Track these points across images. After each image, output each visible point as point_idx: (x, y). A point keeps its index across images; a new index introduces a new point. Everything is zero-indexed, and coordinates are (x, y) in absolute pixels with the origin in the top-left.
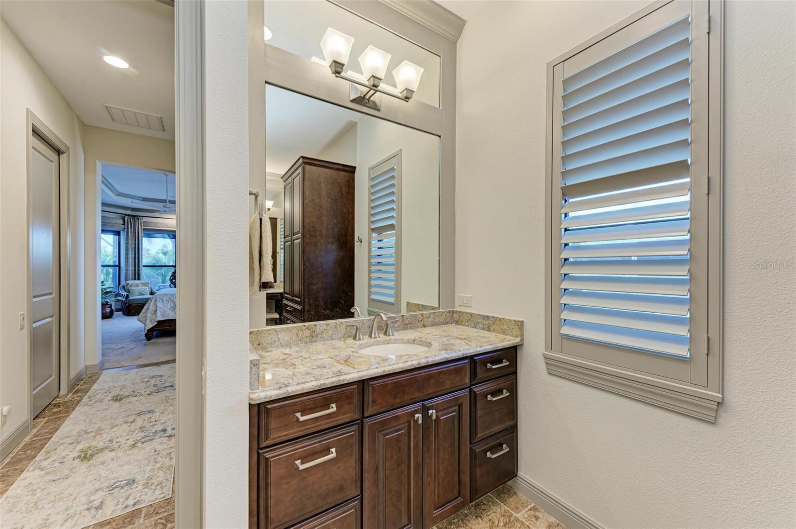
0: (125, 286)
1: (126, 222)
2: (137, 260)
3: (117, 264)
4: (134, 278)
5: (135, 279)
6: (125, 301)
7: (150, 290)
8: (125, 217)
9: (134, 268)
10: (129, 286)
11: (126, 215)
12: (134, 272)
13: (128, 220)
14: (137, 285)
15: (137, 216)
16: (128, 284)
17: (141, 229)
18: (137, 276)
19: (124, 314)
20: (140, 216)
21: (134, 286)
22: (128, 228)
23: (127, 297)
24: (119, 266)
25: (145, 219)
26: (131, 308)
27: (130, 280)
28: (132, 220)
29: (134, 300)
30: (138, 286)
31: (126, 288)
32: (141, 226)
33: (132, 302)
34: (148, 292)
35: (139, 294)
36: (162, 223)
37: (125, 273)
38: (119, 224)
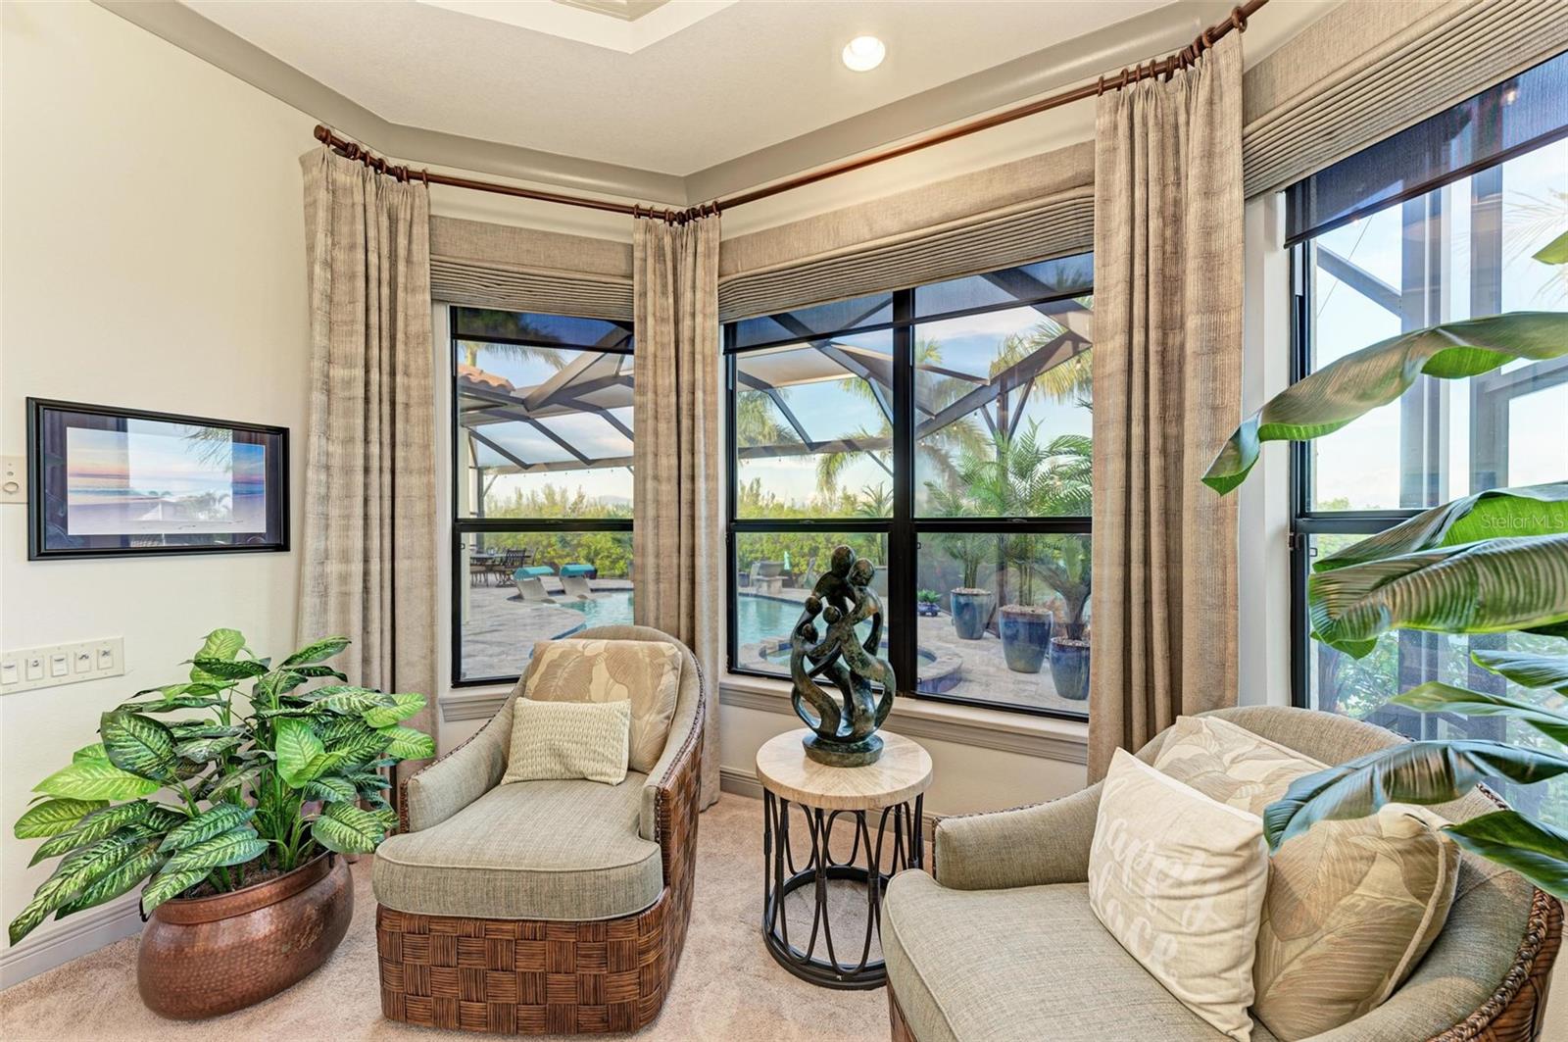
9: (673, 540)
13: (644, 246)
17: (709, 293)
18: (684, 588)
22: (644, 292)
35: (550, 764)
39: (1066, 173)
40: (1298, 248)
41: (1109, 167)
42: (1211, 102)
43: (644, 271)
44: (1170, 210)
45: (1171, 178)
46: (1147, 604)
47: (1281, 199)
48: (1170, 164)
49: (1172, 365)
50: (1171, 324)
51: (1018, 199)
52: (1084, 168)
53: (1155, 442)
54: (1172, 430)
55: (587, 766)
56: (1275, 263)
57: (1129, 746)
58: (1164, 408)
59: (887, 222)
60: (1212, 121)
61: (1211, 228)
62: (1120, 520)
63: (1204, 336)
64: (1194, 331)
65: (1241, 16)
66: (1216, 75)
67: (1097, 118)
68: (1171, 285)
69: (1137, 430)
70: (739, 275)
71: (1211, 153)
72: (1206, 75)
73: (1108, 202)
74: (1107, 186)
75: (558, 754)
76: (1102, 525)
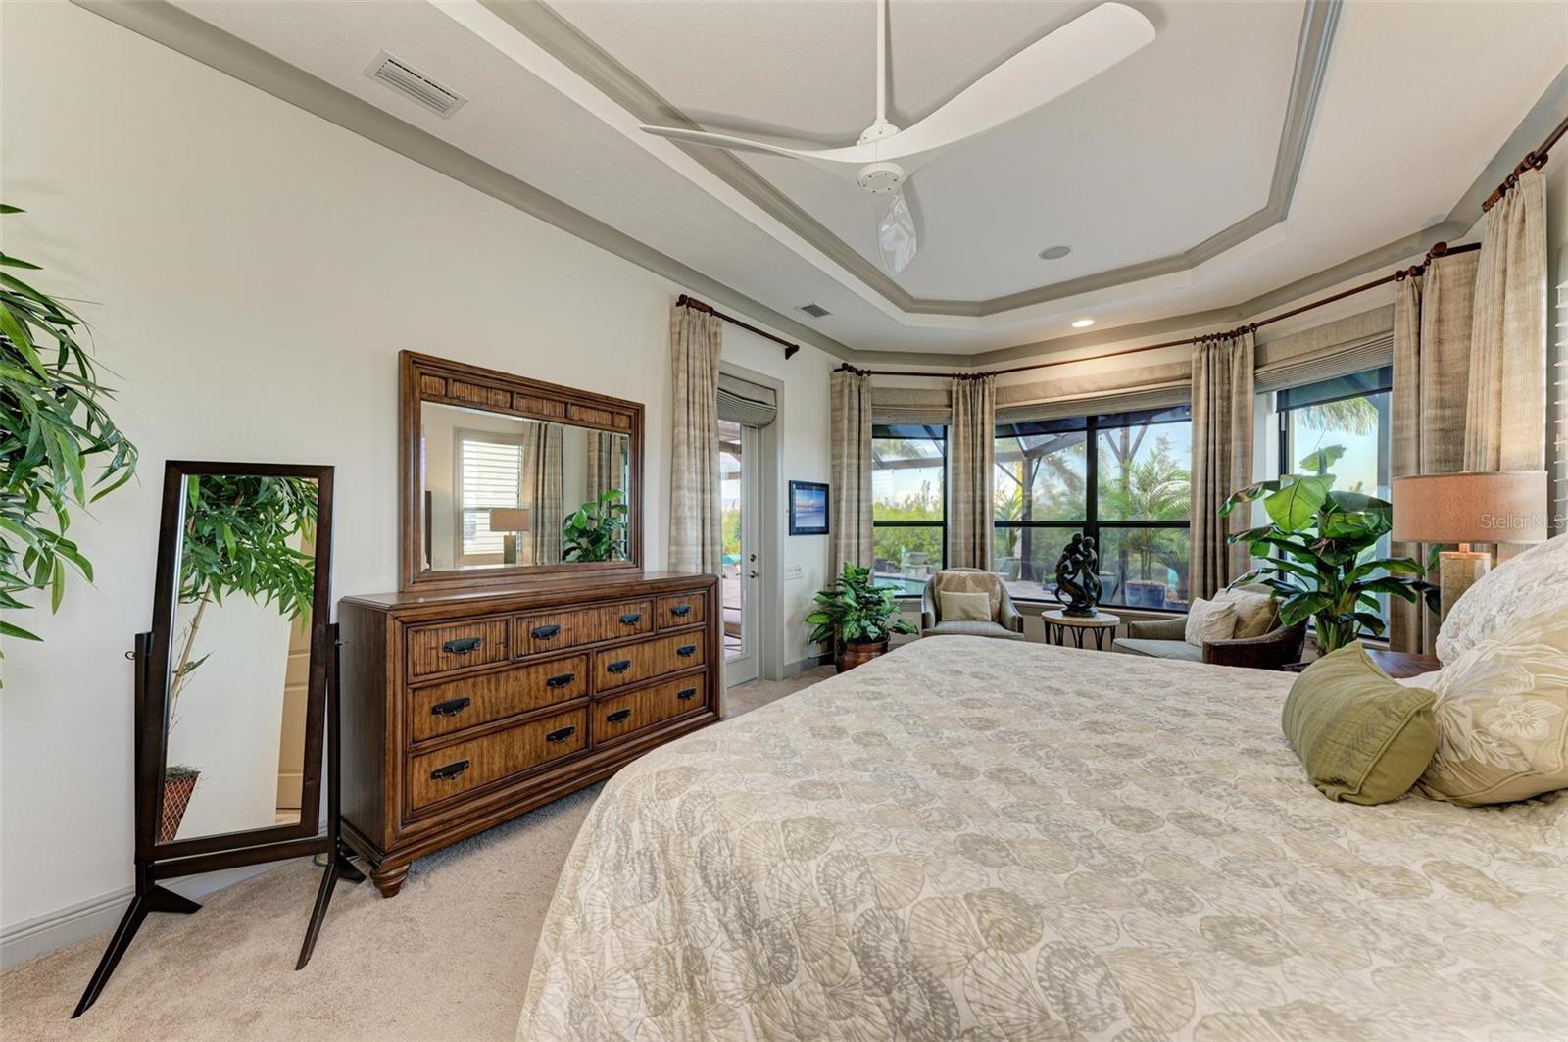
1: (954, 395)
2: (978, 506)
3: (941, 518)
4: (971, 560)
5: (975, 565)
7: (996, 602)
8: (951, 384)
9: (970, 531)
11: (954, 376)
12: (972, 541)
13: (958, 392)
14: (962, 586)
15: (983, 375)
17: (991, 413)
18: (978, 554)
20: (986, 374)
21: (952, 587)
22: (958, 414)
24: (944, 524)
25: (1001, 381)
28: (968, 388)
30: (964, 590)
32: (990, 403)
34: (988, 611)
35: (961, 614)
36: (1046, 384)
37: (952, 544)
38: (939, 406)
39: (1178, 373)
40: (1283, 413)
41: (1199, 374)
42: (1242, 357)
43: (958, 404)
44: (1226, 394)
45: (1226, 381)
46: (1215, 557)
47: (1275, 394)
48: (1226, 375)
49: (1226, 458)
50: (1226, 441)
51: (1155, 382)
52: (1187, 371)
53: (1218, 491)
54: (1226, 485)
55: (976, 615)
56: (1272, 419)
57: (1205, 597)
58: (1223, 476)
59: (1088, 386)
60: (1243, 365)
61: (1242, 407)
62: (1203, 522)
63: (1239, 450)
64: (1235, 447)
65: (1254, 326)
66: (1244, 347)
67: (1193, 353)
68: (1226, 426)
69: (1211, 485)
70: (1006, 405)
71: (1242, 377)
72: (1241, 345)
73: (1197, 388)
74: (1197, 382)
75: (965, 611)
76: (1194, 524)
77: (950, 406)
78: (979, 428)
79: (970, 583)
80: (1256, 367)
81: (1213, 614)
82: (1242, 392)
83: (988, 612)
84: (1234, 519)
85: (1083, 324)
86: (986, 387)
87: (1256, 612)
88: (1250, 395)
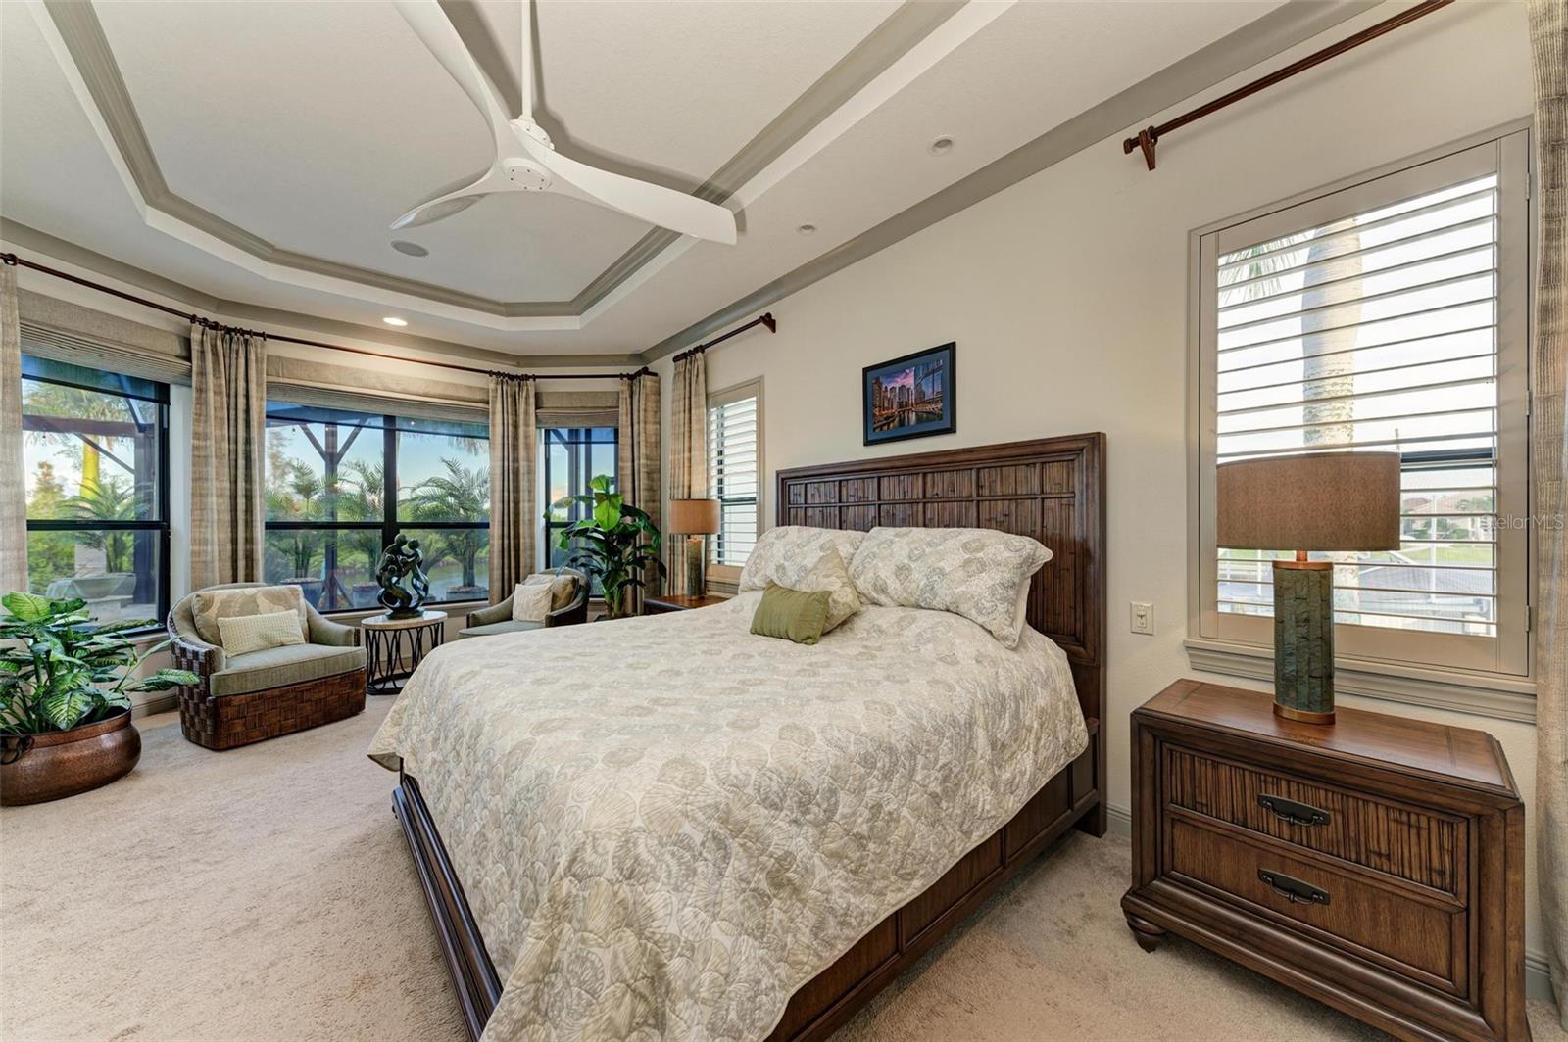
0: (195, 612)
1: (195, 347)
2: (241, 502)
3: (155, 517)
4: (229, 573)
5: (235, 580)
6: (196, 686)
7: (303, 620)
8: (190, 330)
9: (227, 535)
10: (212, 612)
11: (193, 319)
12: (229, 547)
13: (201, 343)
14: (250, 607)
15: (243, 332)
16: (207, 605)
17: (259, 385)
18: (241, 564)
19: (193, 735)
20: (249, 333)
21: (232, 610)
22: (202, 373)
23: (208, 664)
24: (163, 525)
25: (274, 348)
26: (229, 712)
27: (213, 584)
28: (219, 342)
29: (242, 675)
30: (255, 611)
31: (199, 623)
32: (259, 372)
33: (235, 688)
34: (301, 632)
36: (340, 368)
37: (193, 554)
40: (547, 445)
41: (494, 402)
42: (526, 398)
43: (202, 359)
44: (515, 423)
45: (514, 413)
47: (543, 430)
48: (515, 410)
49: (516, 473)
50: (516, 460)
52: (485, 397)
54: (516, 495)
55: (284, 639)
56: (542, 448)
58: (514, 488)
59: (394, 386)
60: (527, 404)
61: (527, 437)
62: (500, 524)
63: (526, 468)
64: (523, 464)
65: (535, 377)
66: (528, 390)
67: (490, 383)
68: (516, 448)
69: (506, 494)
70: (281, 380)
71: (527, 413)
72: (525, 388)
73: (494, 413)
74: (494, 409)
75: (265, 637)
76: (494, 525)
77: (189, 359)
78: (241, 400)
79: (262, 602)
80: (537, 408)
81: (538, 593)
82: (527, 425)
83: (298, 631)
84: (524, 522)
85: (395, 322)
86: (252, 350)
87: (565, 589)
88: (533, 428)
